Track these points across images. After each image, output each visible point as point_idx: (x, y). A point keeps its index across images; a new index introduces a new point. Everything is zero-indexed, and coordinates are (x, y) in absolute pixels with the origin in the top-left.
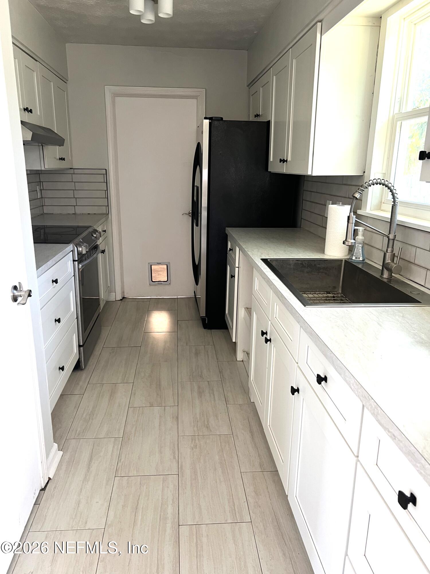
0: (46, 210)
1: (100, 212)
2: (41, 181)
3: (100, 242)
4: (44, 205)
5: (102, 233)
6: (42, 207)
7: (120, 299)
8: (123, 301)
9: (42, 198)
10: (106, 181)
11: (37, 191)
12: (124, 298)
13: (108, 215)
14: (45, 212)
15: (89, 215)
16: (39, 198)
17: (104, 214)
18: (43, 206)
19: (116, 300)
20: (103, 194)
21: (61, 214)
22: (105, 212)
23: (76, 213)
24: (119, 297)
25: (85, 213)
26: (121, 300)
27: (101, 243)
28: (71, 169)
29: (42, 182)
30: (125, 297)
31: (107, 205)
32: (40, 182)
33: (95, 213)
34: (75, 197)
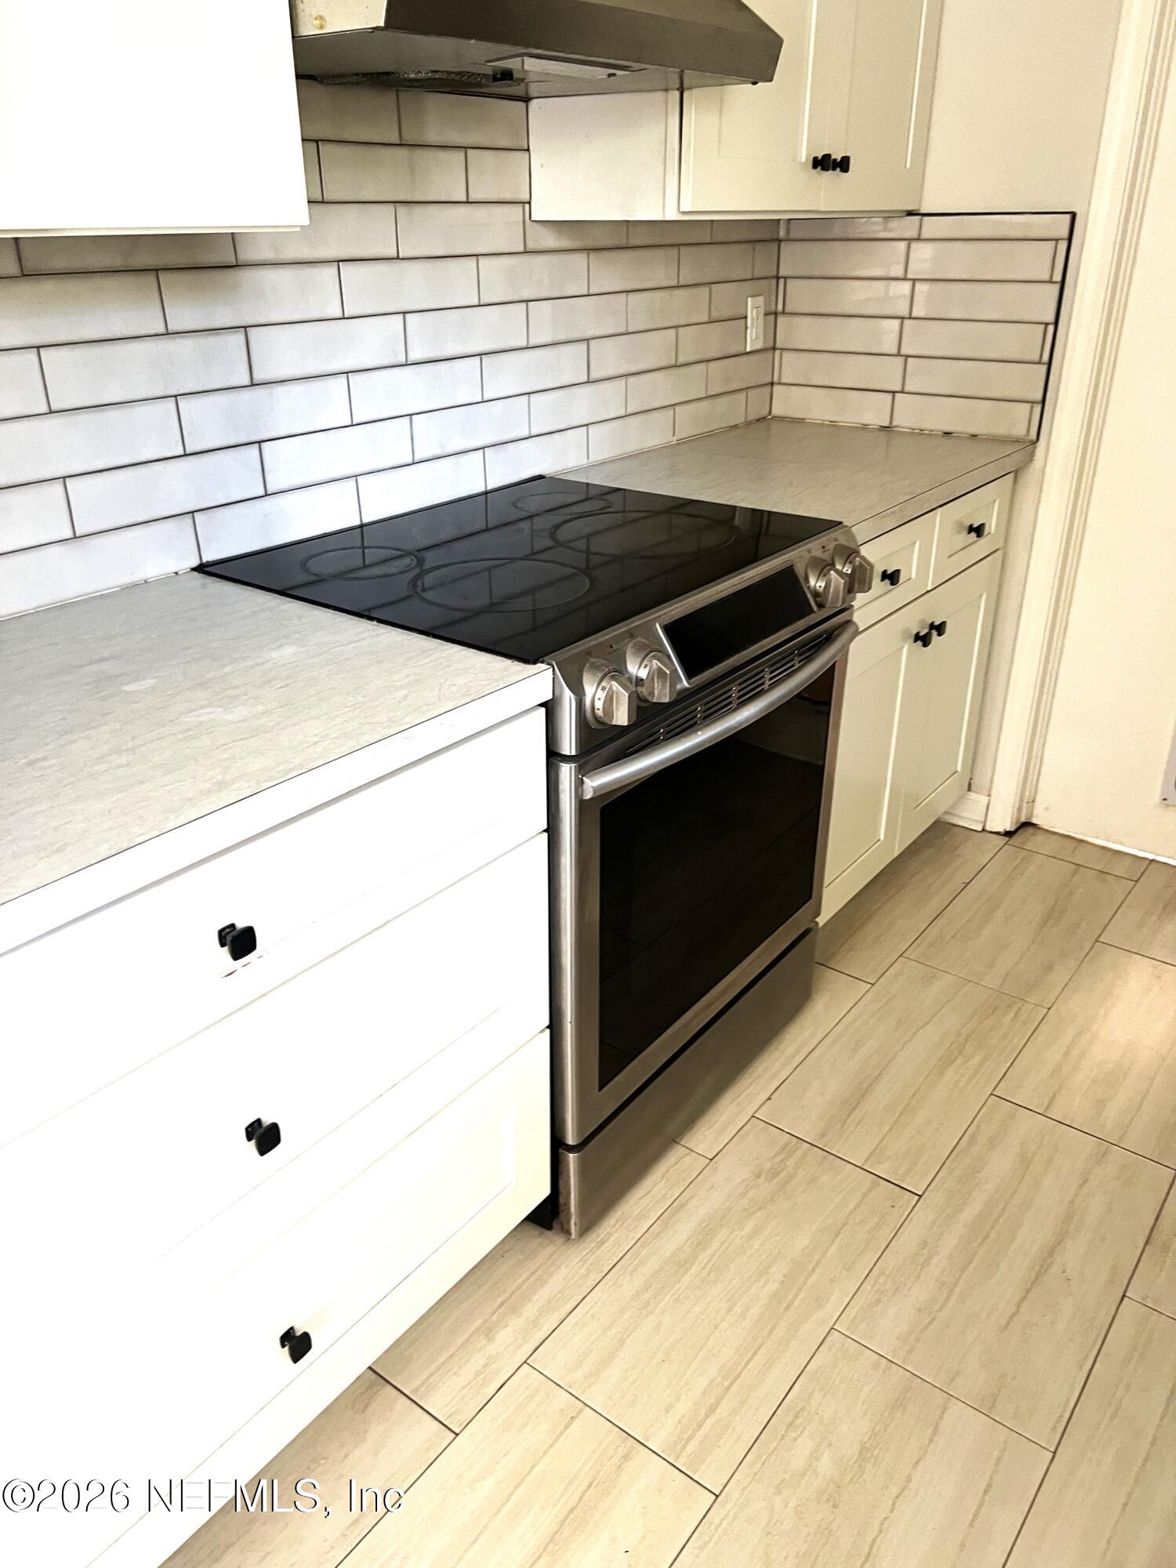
0: (785, 403)
1: (1001, 430)
2: (781, 274)
3: (927, 585)
4: (776, 379)
5: (877, 583)
6: (769, 388)
7: (1001, 829)
8: (1015, 840)
9: (774, 348)
10: (1058, 277)
11: (746, 317)
12: (1027, 825)
13: (1035, 448)
14: (777, 411)
15: (947, 441)
16: (748, 350)
17: (1017, 441)
18: (772, 384)
19: (988, 828)
20: (1029, 342)
21: (833, 425)
22: (1019, 430)
23: (895, 423)
24: (1002, 821)
25: (932, 428)
26: (1008, 834)
27: (928, 592)
28: (910, 213)
29: (786, 278)
30: (1034, 821)
31: (1039, 397)
32: (778, 278)
33: (974, 431)
34: (904, 351)
